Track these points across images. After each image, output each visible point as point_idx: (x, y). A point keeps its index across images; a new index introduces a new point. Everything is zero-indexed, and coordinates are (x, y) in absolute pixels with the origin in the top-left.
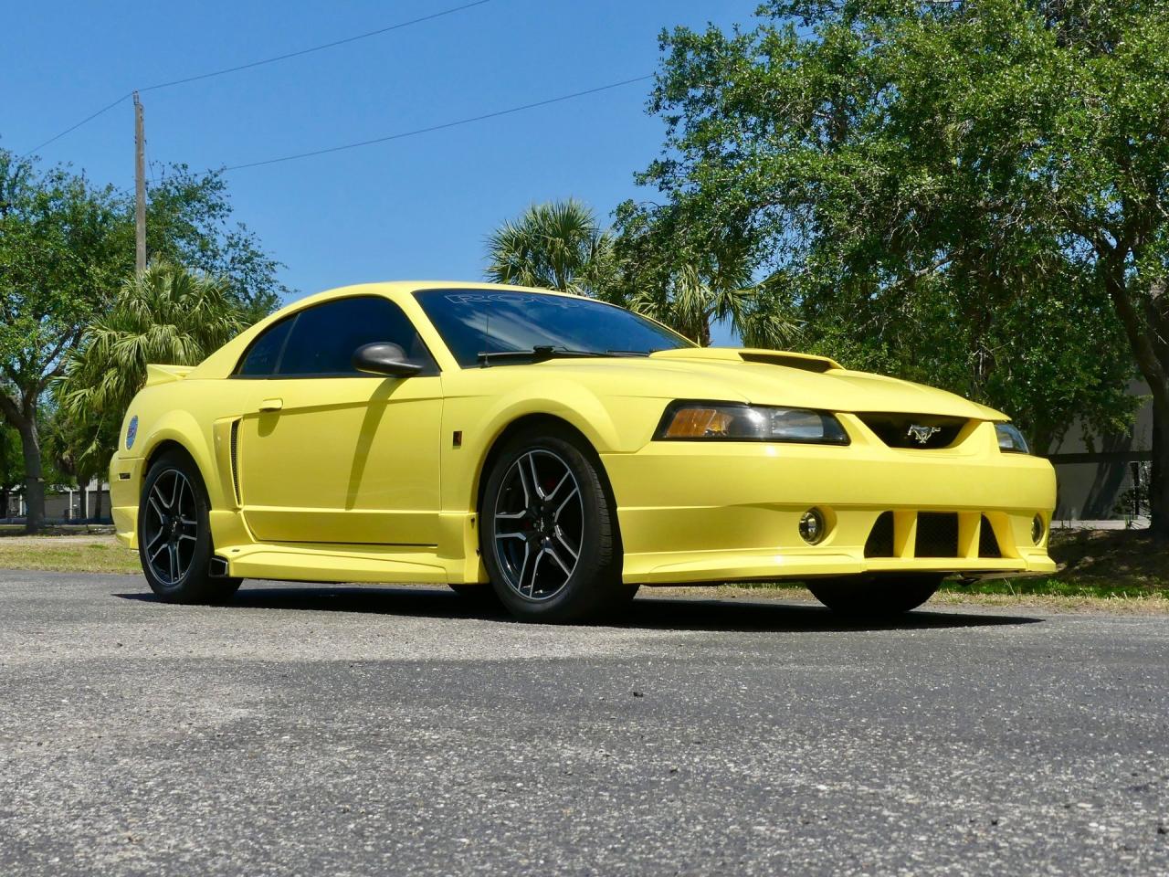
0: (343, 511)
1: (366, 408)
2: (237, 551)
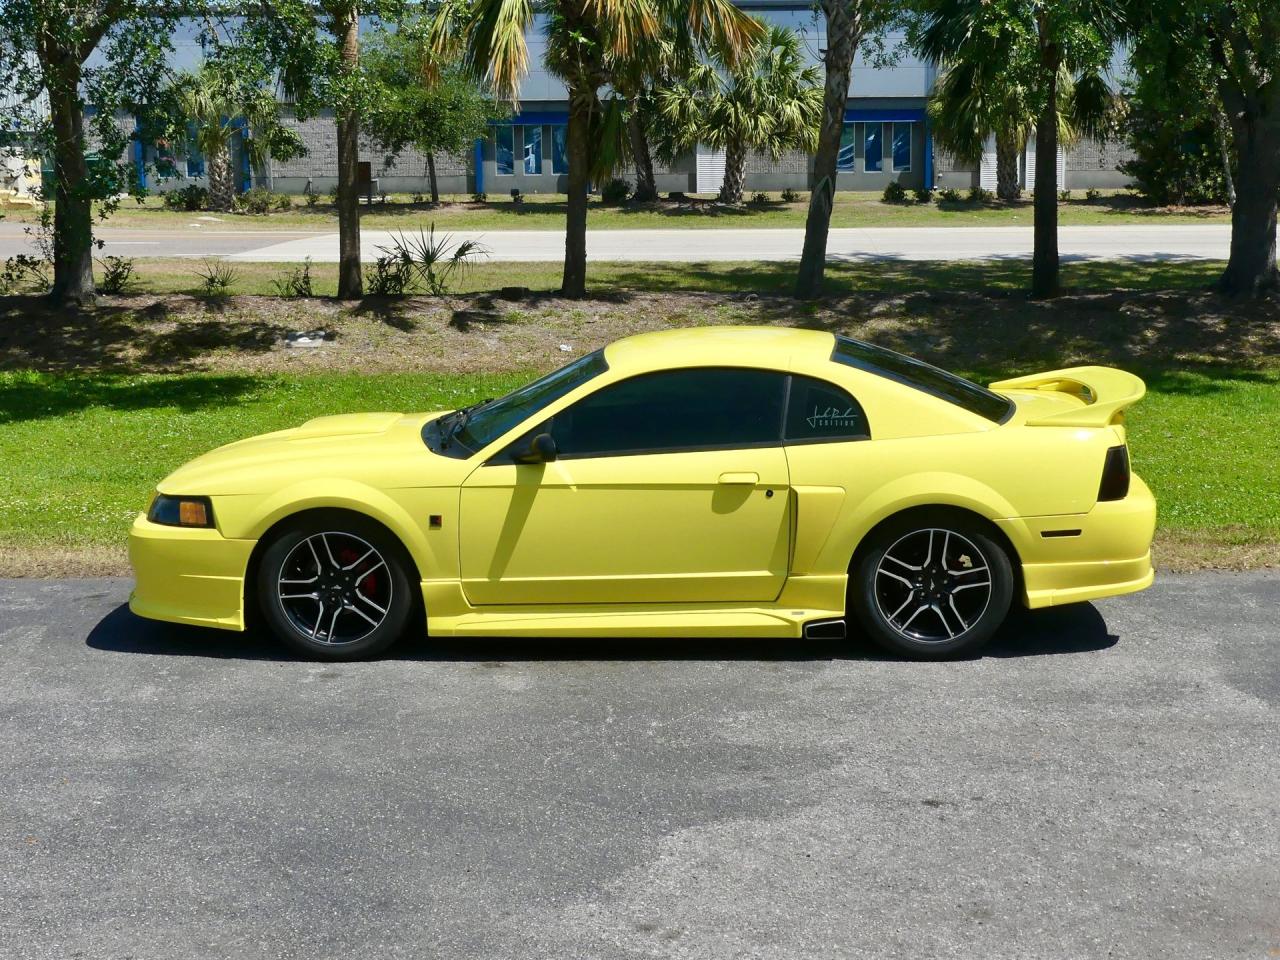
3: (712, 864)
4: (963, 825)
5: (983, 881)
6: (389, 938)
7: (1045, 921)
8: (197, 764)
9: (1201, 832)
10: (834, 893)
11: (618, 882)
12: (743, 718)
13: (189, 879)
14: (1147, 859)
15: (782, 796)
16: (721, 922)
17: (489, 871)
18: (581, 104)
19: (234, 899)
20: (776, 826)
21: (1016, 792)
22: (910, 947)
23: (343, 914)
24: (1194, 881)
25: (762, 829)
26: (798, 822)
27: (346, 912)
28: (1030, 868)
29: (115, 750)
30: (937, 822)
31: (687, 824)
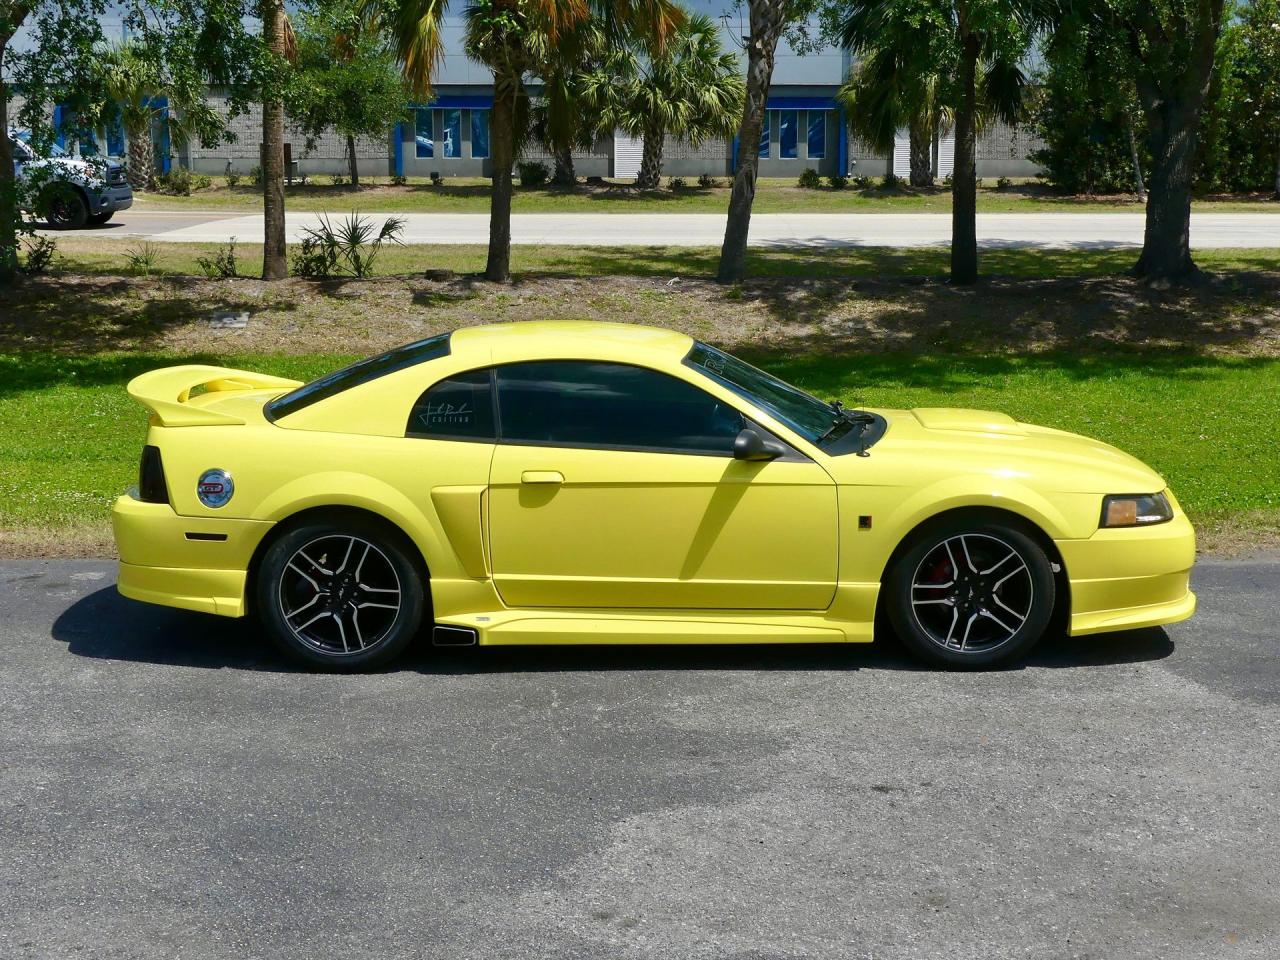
0: (676, 580)
1: (715, 488)
2: (488, 619)
3: (665, 851)
4: (914, 811)
5: (937, 868)
6: (344, 926)
7: (1001, 908)
8: (141, 749)
9: (1149, 817)
10: (789, 880)
11: (572, 870)
12: (688, 702)
13: (137, 866)
14: (1098, 845)
15: (732, 782)
16: (678, 910)
17: (441, 859)
18: (506, 88)
19: (185, 887)
20: (728, 812)
21: (964, 777)
22: (869, 935)
23: (296, 902)
24: (1146, 868)
25: (713, 815)
26: (749, 808)
27: (299, 900)
28: (982, 854)
29: (56, 735)
30: (888, 807)
31: (638, 811)
